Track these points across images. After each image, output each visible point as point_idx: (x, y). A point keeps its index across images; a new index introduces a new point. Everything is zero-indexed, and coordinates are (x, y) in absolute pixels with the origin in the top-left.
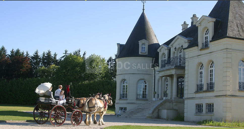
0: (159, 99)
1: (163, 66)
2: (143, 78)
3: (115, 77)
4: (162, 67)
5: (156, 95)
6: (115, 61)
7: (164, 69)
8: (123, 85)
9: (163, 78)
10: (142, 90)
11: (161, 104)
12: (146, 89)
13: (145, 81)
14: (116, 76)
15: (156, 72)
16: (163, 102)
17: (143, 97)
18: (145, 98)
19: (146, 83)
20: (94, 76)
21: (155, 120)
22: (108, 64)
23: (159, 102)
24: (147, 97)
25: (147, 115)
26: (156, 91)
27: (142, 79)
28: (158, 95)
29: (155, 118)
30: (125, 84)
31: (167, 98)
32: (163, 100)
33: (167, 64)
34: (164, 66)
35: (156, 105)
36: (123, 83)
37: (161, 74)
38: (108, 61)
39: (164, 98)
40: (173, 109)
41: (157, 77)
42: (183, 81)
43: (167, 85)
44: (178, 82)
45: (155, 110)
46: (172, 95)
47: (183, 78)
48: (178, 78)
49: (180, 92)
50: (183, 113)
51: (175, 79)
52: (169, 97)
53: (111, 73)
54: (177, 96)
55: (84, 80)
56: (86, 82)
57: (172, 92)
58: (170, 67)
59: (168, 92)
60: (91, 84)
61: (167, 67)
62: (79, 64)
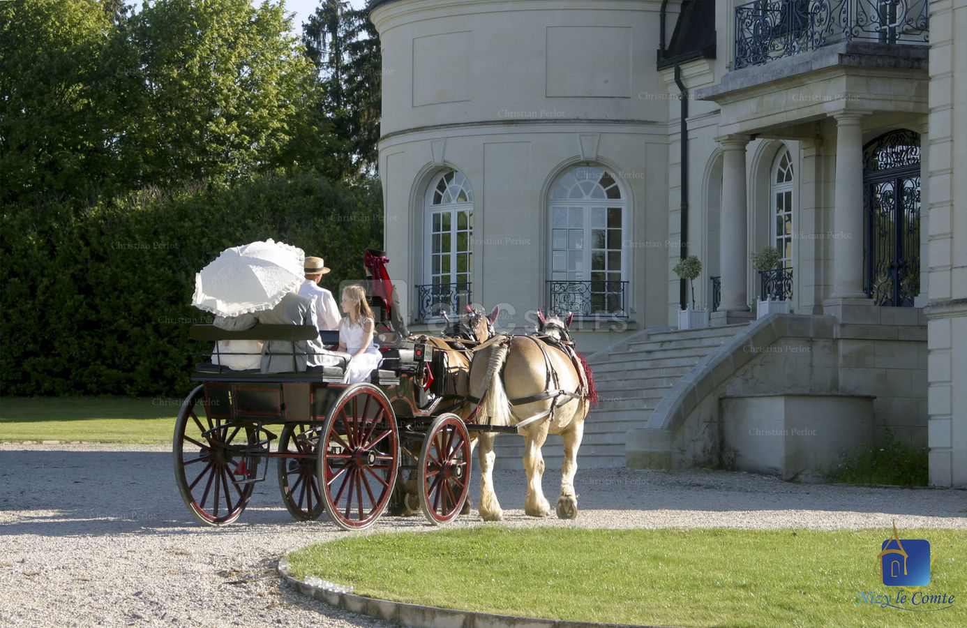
0: (719, 317)
1: (750, 53)
2: (589, 154)
3: (370, 154)
4: (739, 63)
5: (699, 286)
6: (369, 27)
7: (756, 73)
8: (431, 210)
9: (753, 147)
10: (586, 247)
11: (741, 358)
12: (614, 240)
13: (606, 181)
14: (381, 146)
15: (696, 107)
16: (755, 337)
17: (598, 302)
18: (614, 305)
19: (614, 194)
20: (202, 151)
21: (696, 479)
22: (313, 54)
23: (726, 342)
24: (631, 299)
25: (634, 447)
26: (695, 250)
27: (587, 163)
28: (716, 282)
29: (698, 465)
30: (451, 208)
31: (784, 307)
32: (753, 324)
33: (778, 32)
34: (760, 55)
35: (702, 366)
36: (438, 200)
37: (738, 117)
38: (313, 30)
39: (764, 308)
40: (835, 393)
41: (704, 144)
42: (914, 170)
43: (785, 201)
44: (870, 174)
45: (690, 401)
46: (822, 285)
47: (913, 139)
48: (871, 146)
49: (886, 252)
50: (920, 421)
51: (847, 155)
52: (801, 299)
53: (340, 125)
54: (868, 289)
55: (129, 181)
56: (146, 198)
57: (822, 258)
58: (802, 57)
59: (790, 258)
60: (183, 213)
61: (780, 61)
62: (84, 53)
